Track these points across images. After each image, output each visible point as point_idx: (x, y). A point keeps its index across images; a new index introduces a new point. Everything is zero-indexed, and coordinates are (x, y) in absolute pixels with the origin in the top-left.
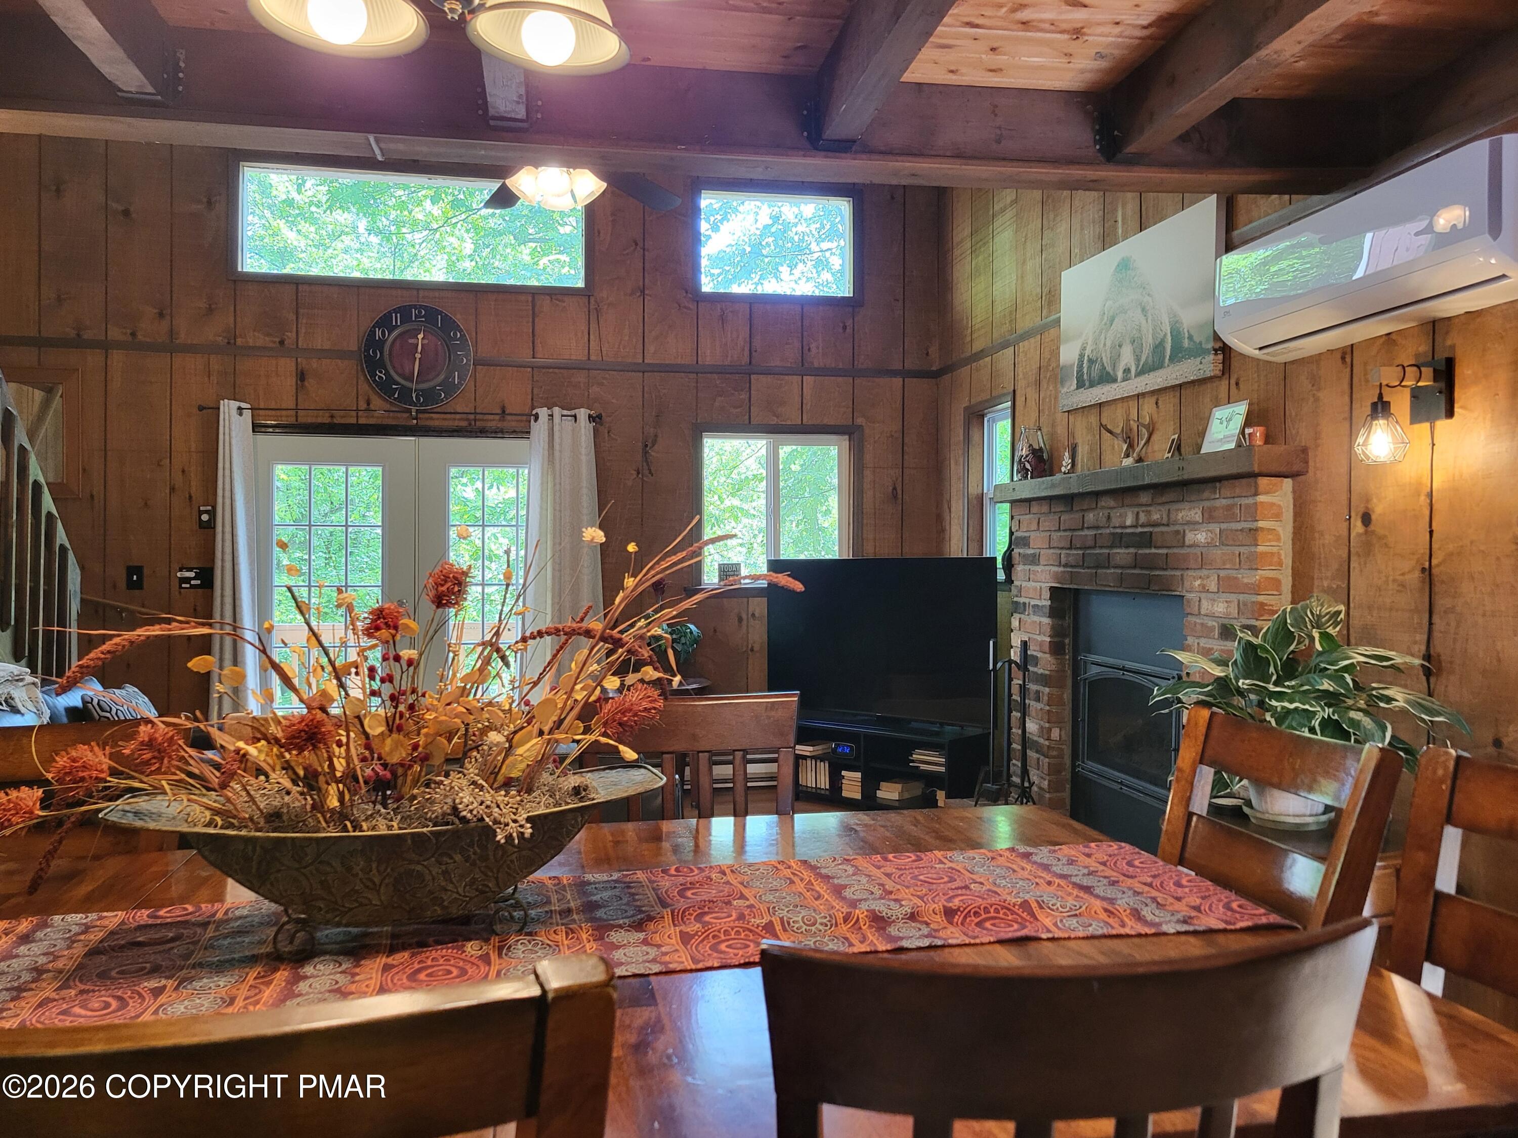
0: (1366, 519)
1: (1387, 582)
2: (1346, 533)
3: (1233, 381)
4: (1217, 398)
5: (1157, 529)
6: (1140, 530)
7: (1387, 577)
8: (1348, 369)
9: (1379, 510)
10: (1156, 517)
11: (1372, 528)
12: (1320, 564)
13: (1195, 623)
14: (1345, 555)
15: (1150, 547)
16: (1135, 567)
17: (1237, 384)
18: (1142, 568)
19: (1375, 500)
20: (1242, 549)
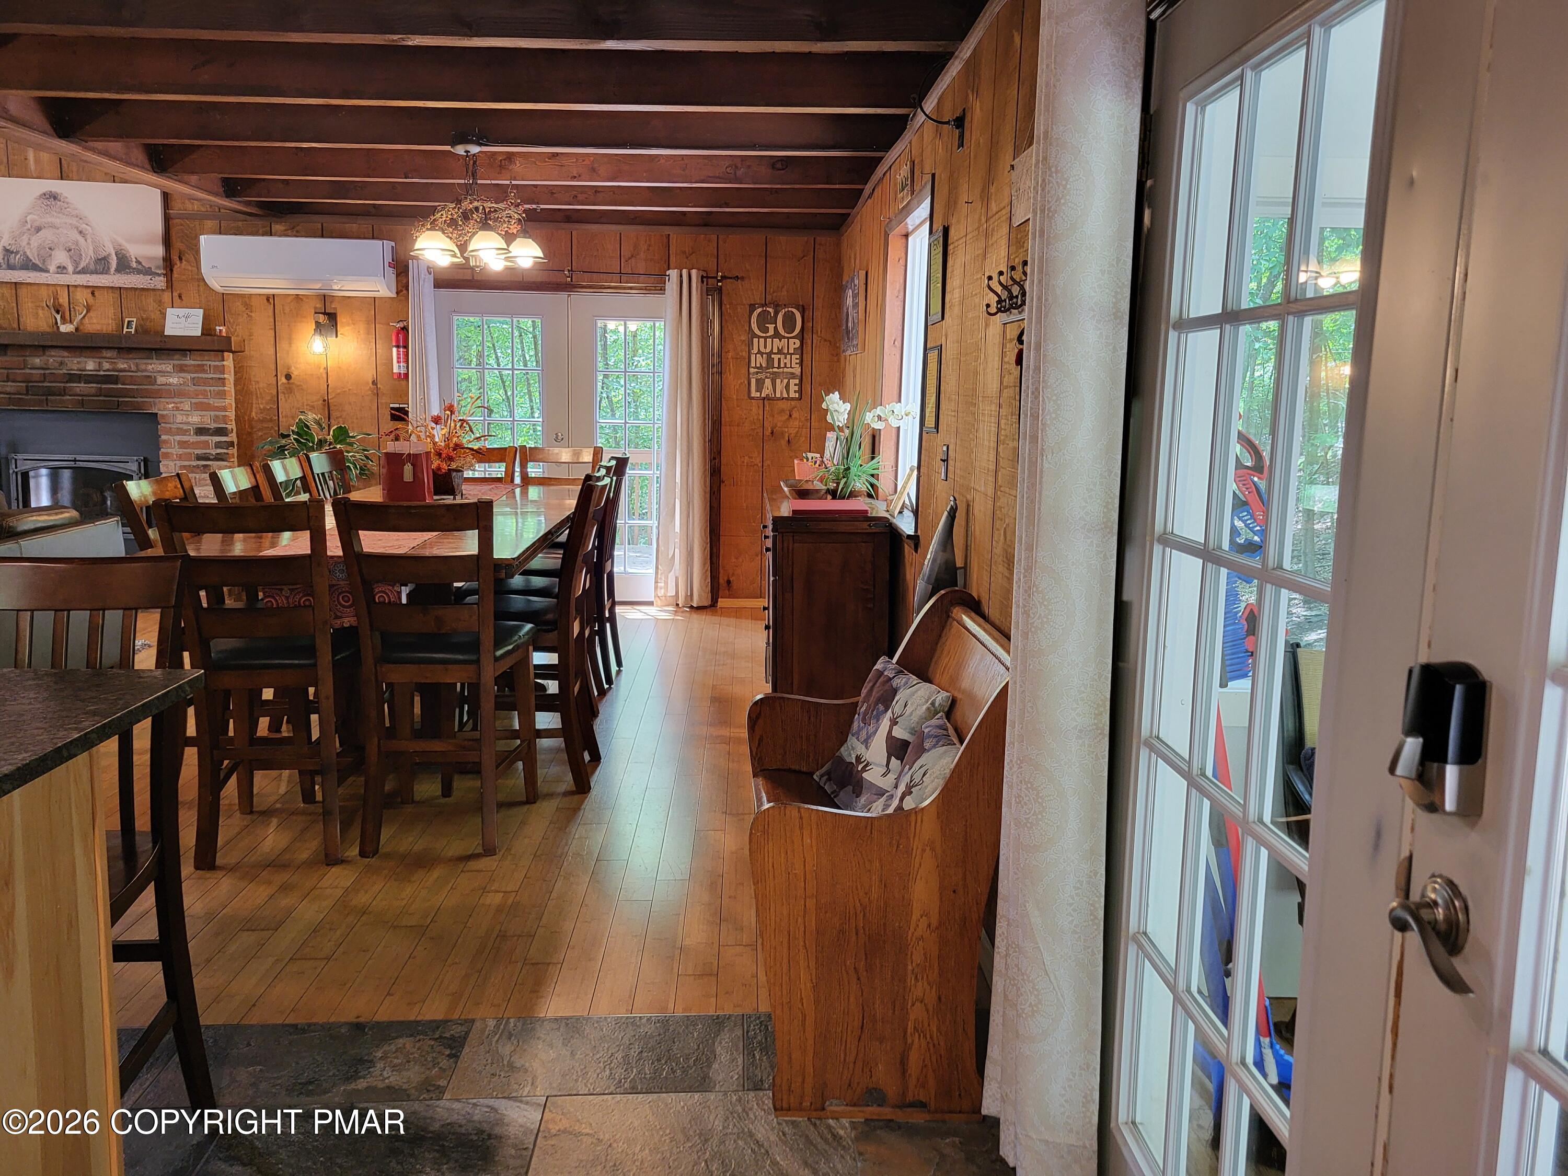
0: (288, 377)
1: (303, 406)
2: (275, 382)
3: (175, 294)
4: (160, 301)
5: (121, 374)
6: (102, 373)
7: (303, 403)
8: (272, 306)
9: (295, 373)
10: (122, 366)
11: (291, 381)
12: (257, 397)
13: (171, 428)
14: (275, 392)
15: (117, 384)
16: (100, 396)
17: (180, 297)
18: (105, 396)
19: (293, 368)
20: (212, 388)
